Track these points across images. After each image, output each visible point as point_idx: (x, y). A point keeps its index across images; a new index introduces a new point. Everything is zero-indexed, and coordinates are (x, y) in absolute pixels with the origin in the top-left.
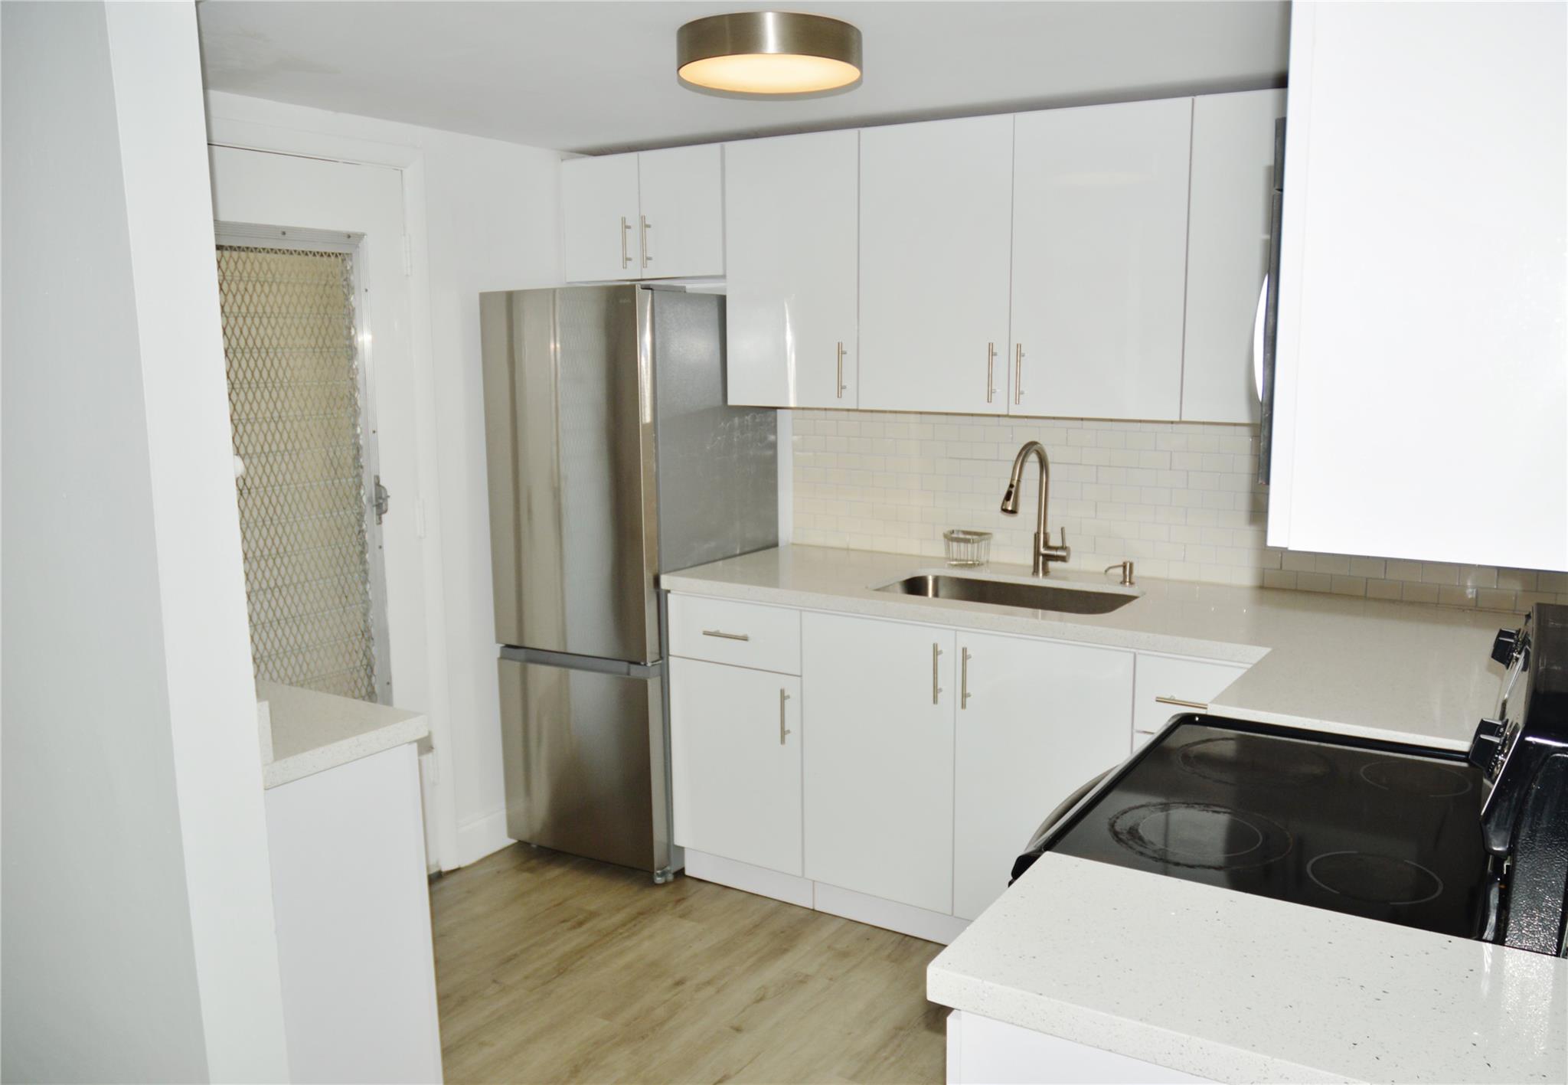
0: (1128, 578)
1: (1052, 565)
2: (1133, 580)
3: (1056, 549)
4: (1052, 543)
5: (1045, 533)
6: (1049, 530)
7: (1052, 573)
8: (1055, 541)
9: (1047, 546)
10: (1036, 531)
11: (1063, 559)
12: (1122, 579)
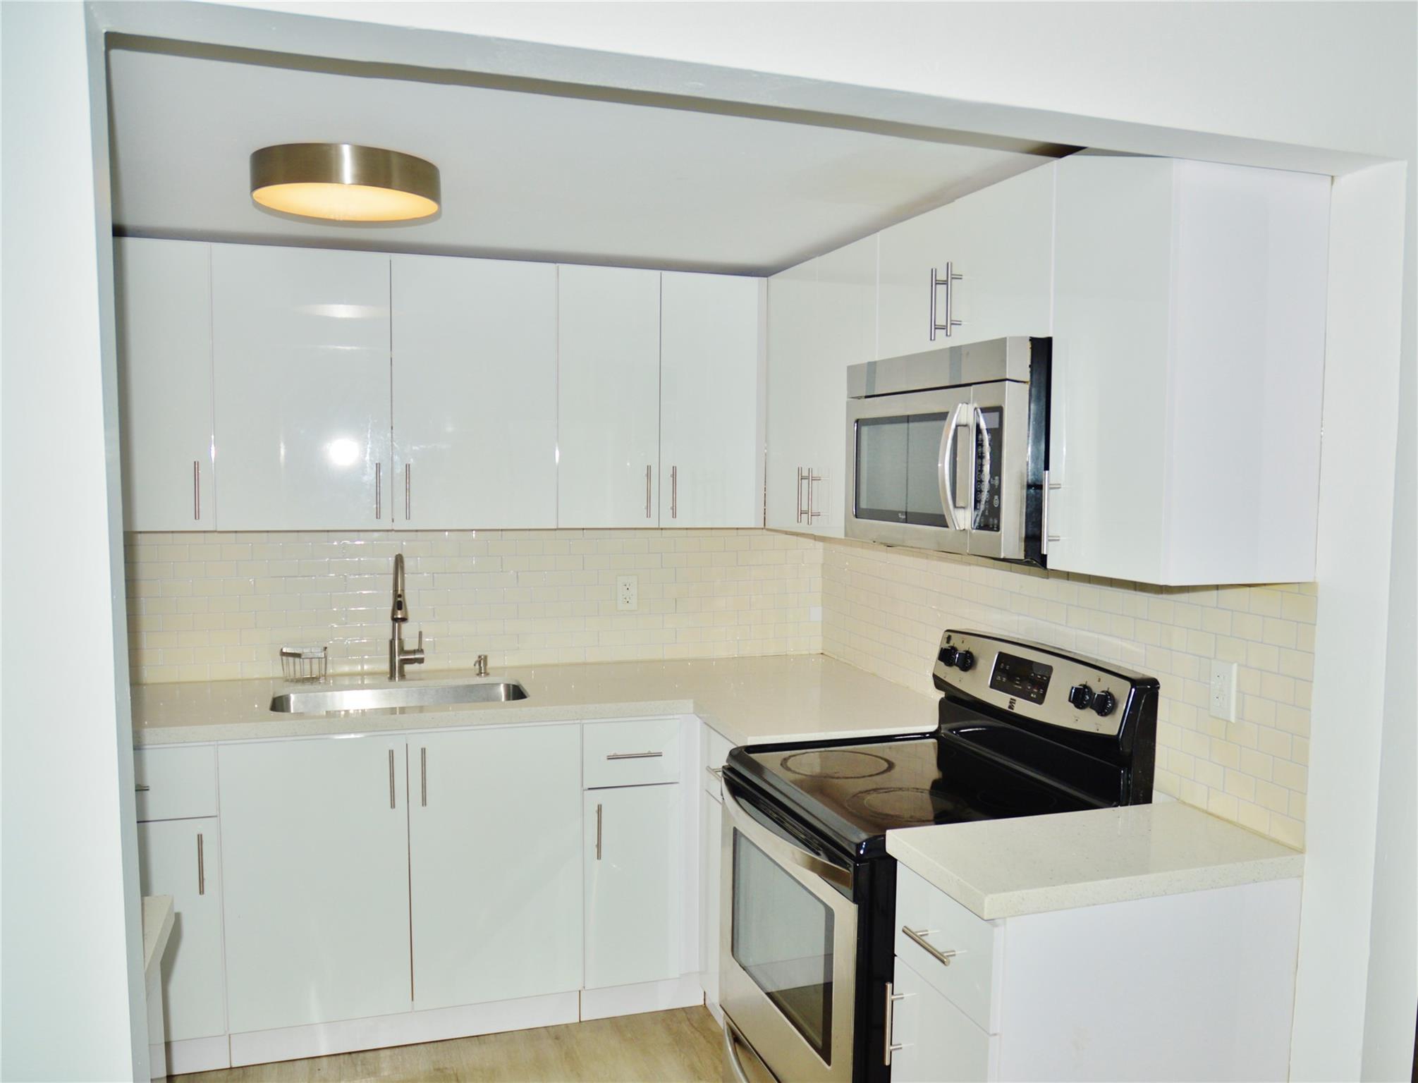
0: (483, 669)
1: (407, 667)
2: (488, 671)
3: (414, 652)
4: (407, 648)
5: (400, 639)
6: (403, 637)
7: (407, 676)
8: (410, 645)
9: (402, 651)
10: (391, 637)
11: (421, 661)
12: (478, 672)
